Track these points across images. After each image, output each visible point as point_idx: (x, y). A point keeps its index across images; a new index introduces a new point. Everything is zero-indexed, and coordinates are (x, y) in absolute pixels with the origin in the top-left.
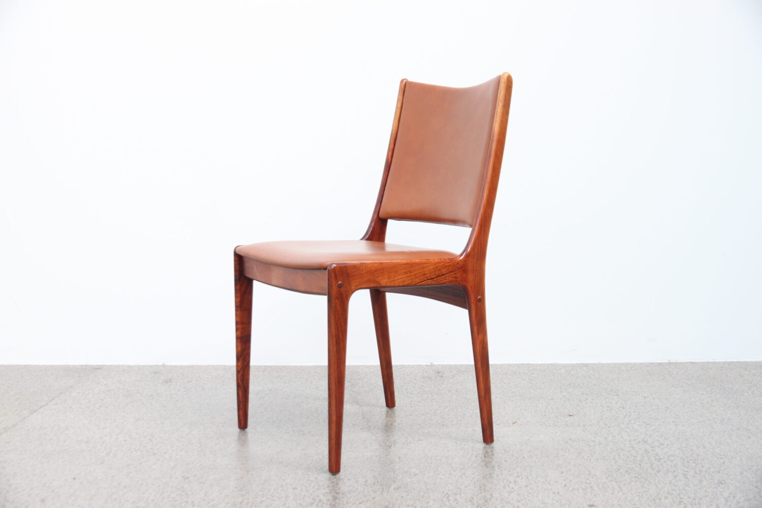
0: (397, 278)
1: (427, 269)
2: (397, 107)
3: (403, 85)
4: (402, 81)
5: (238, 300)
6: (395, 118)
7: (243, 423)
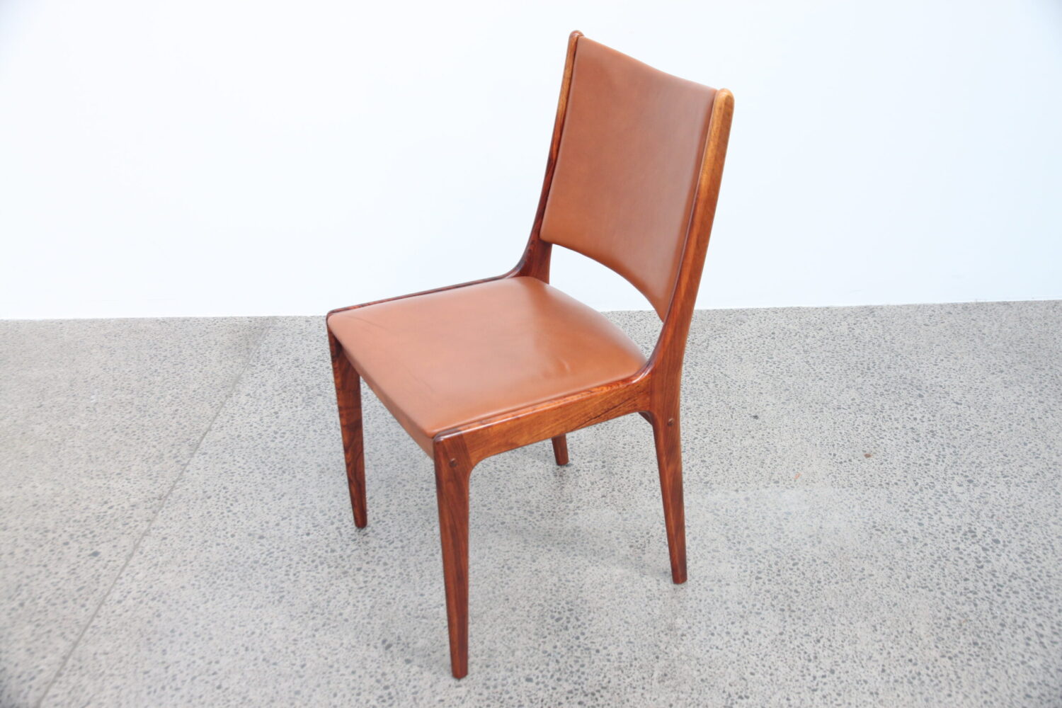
0: (542, 431)
1: (589, 406)
2: (564, 77)
3: (573, 44)
4: (572, 36)
5: (339, 380)
6: (562, 93)
7: (361, 520)
